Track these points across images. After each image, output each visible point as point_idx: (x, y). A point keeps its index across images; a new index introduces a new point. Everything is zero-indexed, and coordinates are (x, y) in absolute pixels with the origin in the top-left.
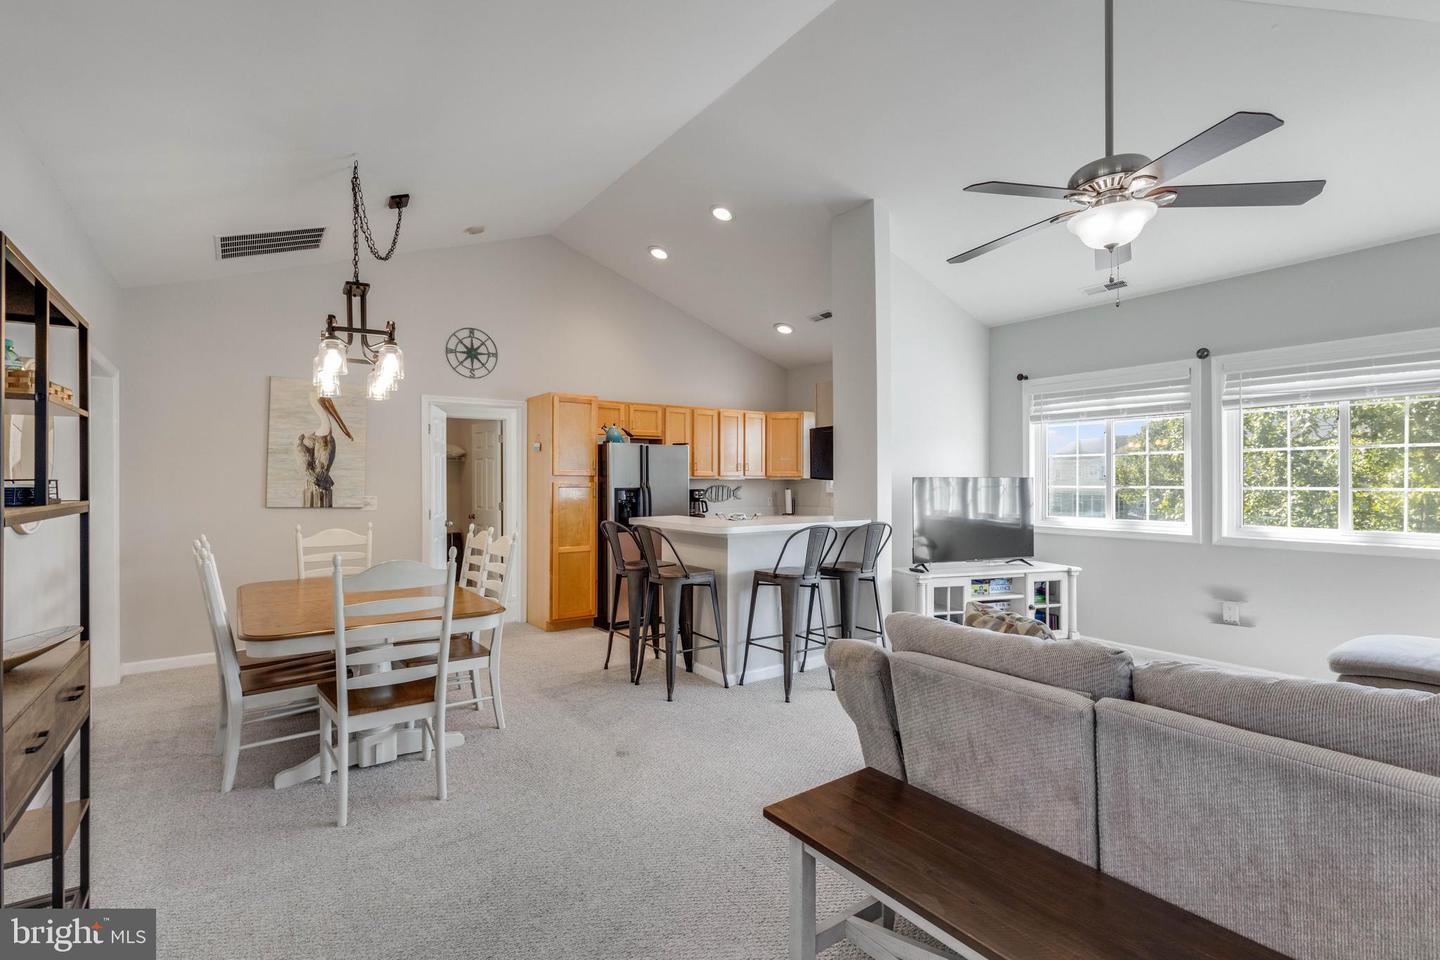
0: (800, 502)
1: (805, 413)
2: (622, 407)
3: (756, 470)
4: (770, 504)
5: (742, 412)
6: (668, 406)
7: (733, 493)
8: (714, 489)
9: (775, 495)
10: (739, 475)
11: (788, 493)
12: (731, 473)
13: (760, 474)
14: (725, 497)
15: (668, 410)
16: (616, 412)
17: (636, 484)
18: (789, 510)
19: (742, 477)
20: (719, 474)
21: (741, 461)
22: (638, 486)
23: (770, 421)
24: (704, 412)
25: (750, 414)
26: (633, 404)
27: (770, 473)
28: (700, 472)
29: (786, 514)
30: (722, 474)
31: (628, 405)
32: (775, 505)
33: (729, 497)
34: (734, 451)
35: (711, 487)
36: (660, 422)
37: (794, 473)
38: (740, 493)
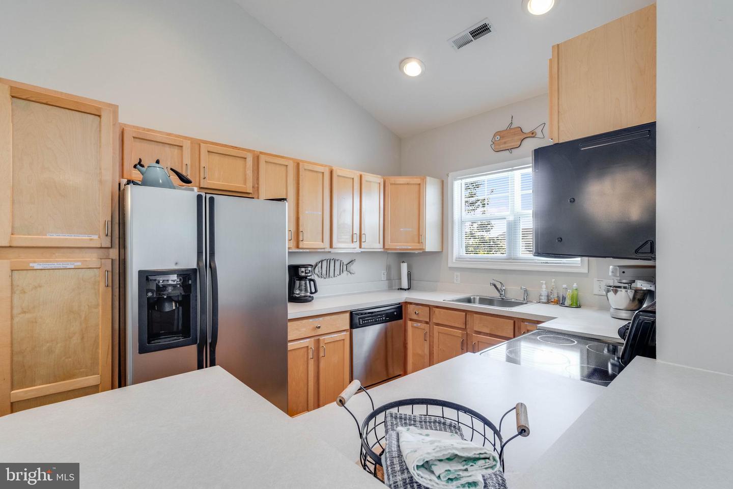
0: (415, 275)
1: (428, 179)
2: (187, 145)
3: (373, 242)
4: (384, 277)
5: (358, 173)
6: (261, 153)
7: (346, 267)
8: (325, 263)
9: (389, 268)
10: (354, 247)
11: (404, 267)
12: (344, 245)
13: (378, 246)
14: (337, 272)
15: (263, 158)
16: (176, 151)
17: (191, 263)
18: (405, 284)
19: (358, 250)
20: (331, 246)
21: (357, 231)
22: (195, 266)
23: (388, 187)
24: (311, 167)
25: (368, 177)
26: (205, 142)
27: (389, 245)
28: (306, 243)
29: (401, 289)
30: (334, 246)
31: (197, 144)
32: (389, 279)
33: (341, 271)
34: (348, 220)
35: (322, 261)
36: (250, 173)
37: (417, 246)
38: (353, 267)
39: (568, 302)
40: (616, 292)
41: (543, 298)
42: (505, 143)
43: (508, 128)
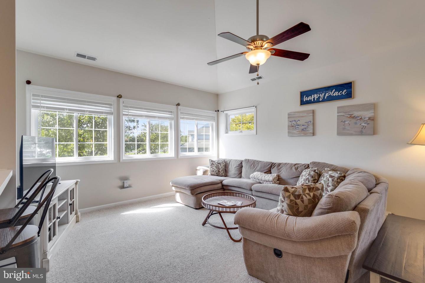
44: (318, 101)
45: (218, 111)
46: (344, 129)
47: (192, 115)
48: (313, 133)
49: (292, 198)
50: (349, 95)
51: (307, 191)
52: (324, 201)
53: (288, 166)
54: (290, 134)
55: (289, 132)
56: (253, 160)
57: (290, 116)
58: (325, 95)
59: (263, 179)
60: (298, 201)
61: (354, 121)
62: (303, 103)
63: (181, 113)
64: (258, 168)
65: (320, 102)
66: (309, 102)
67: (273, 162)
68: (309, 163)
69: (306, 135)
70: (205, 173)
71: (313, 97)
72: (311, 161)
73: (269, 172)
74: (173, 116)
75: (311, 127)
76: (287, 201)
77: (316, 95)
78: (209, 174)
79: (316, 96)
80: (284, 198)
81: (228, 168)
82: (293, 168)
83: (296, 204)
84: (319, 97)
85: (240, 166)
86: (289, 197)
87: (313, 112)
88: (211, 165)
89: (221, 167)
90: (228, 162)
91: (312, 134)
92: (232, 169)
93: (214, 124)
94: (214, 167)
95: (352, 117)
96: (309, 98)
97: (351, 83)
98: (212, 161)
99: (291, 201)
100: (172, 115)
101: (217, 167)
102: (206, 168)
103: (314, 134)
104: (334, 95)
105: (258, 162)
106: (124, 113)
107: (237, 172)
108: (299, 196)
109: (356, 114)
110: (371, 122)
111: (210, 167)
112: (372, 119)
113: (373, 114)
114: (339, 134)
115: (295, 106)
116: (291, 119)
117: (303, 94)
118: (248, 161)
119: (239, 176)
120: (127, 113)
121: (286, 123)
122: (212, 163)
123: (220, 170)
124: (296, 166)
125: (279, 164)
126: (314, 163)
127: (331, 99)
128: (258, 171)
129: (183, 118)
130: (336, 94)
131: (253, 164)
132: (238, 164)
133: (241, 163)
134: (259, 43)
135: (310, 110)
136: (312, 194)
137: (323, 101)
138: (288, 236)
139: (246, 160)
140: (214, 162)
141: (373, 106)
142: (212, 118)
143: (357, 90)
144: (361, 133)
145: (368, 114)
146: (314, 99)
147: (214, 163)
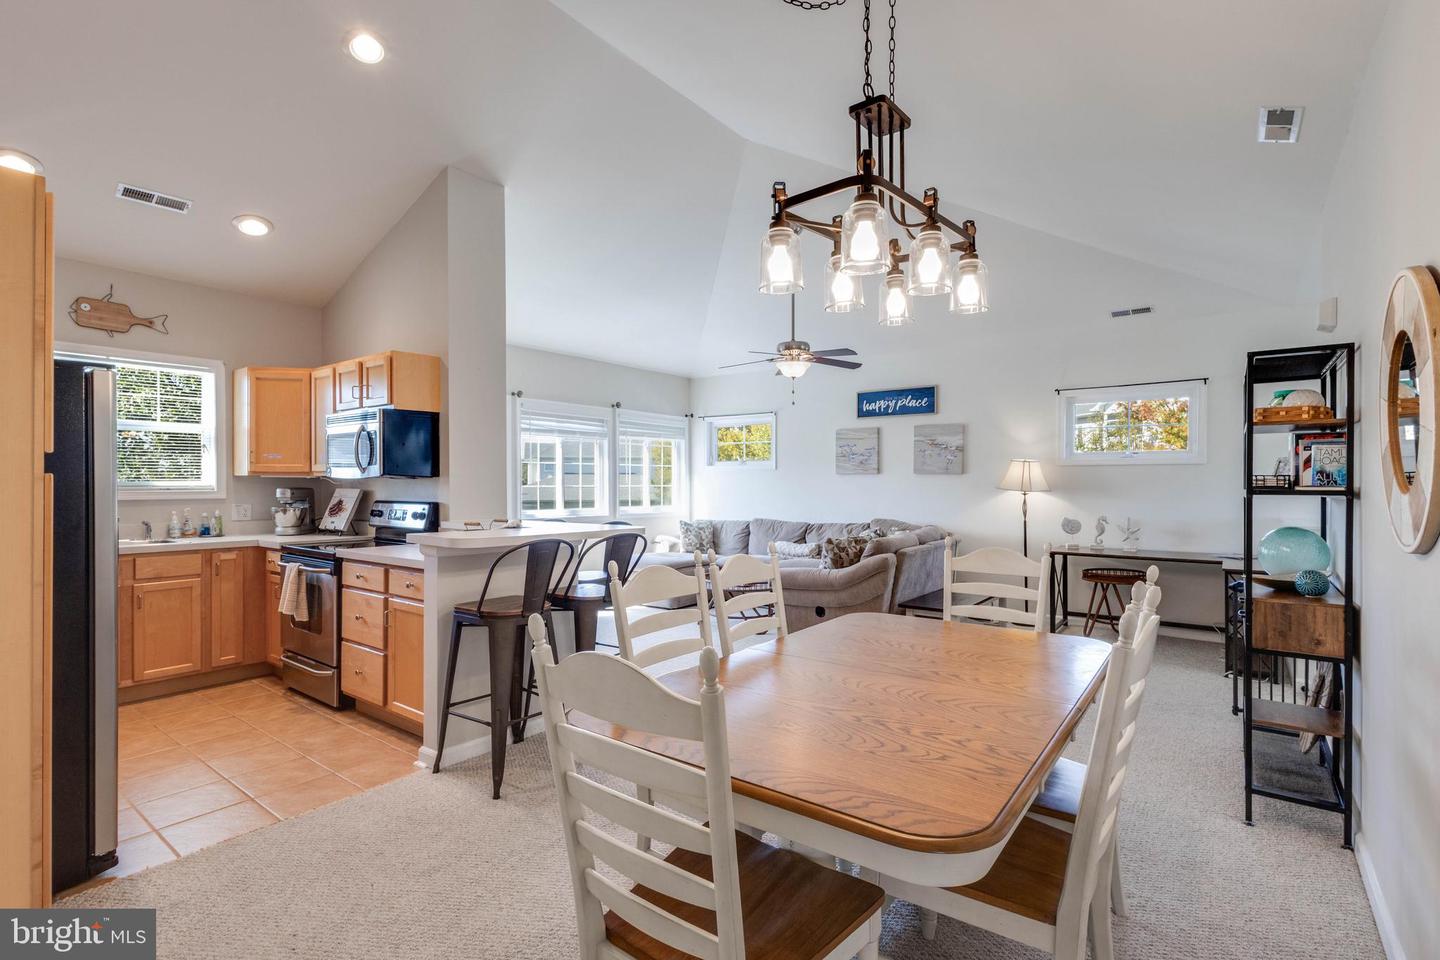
39: (213, 533)
40: (285, 511)
41: (176, 531)
42: (101, 319)
43: (106, 300)
44: (885, 413)
45: (692, 416)
46: (924, 463)
47: (642, 426)
48: (878, 469)
49: (836, 550)
50: (931, 408)
51: (853, 544)
52: (868, 547)
53: (836, 528)
54: (841, 470)
55: (837, 466)
56: (769, 520)
57: (840, 435)
58: (896, 404)
59: (793, 552)
60: (843, 554)
61: (937, 450)
62: (861, 414)
63: (621, 422)
64: (782, 535)
65: (888, 414)
66: (871, 414)
67: (809, 522)
68: (869, 522)
69: (866, 472)
70: (673, 547)
71: (877, 405)
72: (873, 518)
73: (802, 540)
74: (605, 429)
75: (875, 458)
76: (831, 555)
77: (882, 402)
78: (682, 550)
79: (882, 404)
80: (827, 552)
81: (718, 538)
82: (845, 531)
83: (840, 558)
84: (888, 406)
85: (746, 533)
86: (832, 550)
87: (879, 431)
88: (684, 533)
89: (706, 535)
90: (719, 526)
91: (876, 471)
92: (729, 539)
93: (683, 443)
94: (692, 536)
95: (934, 444)
96: (872, 407)
97: (933, 388)
98: (686, 524)
99: (835, 554)
100: (602, 426)
101: (698, 536)
102: (674, 540)
103: (879, 471)
104: (910, 405)
105: (782, 524)
106: (523, 426)
107: (740, 546)
108: (843, 549)
109: (940, 439)
110: (960, 454)
111: (682, 536)
112: (961, 449)
113: (962, 441)
114: (917, 471)
115: (849, 419)
116: (842, 443)
117: (863, 397)
118: (760, 522)
119: (745, 551)
120: (528, 427)
121: (832, 449)
122: (687, 527)
123: (704, 543)
124: (850, 527)
125: (821, 527)
126: (877, 521)
127: (905, 411)
128: (782, 539)
129: (624, 433)
130: (913, 403)
131: (772, 528)
132: (741, 528)
133: (748, 527)
134: (795, 352)
135: (872, 429)
136: (858, 547)
137: (894, 413)
138: (832, 585)
139: (757, 520)
140: (691, 525)
141: (963, 429)
142: (679, 432)
143: (943, 400)
144: (947, 471)
145: (955, 441)
146: (880, 408)
147: (691, 529)
